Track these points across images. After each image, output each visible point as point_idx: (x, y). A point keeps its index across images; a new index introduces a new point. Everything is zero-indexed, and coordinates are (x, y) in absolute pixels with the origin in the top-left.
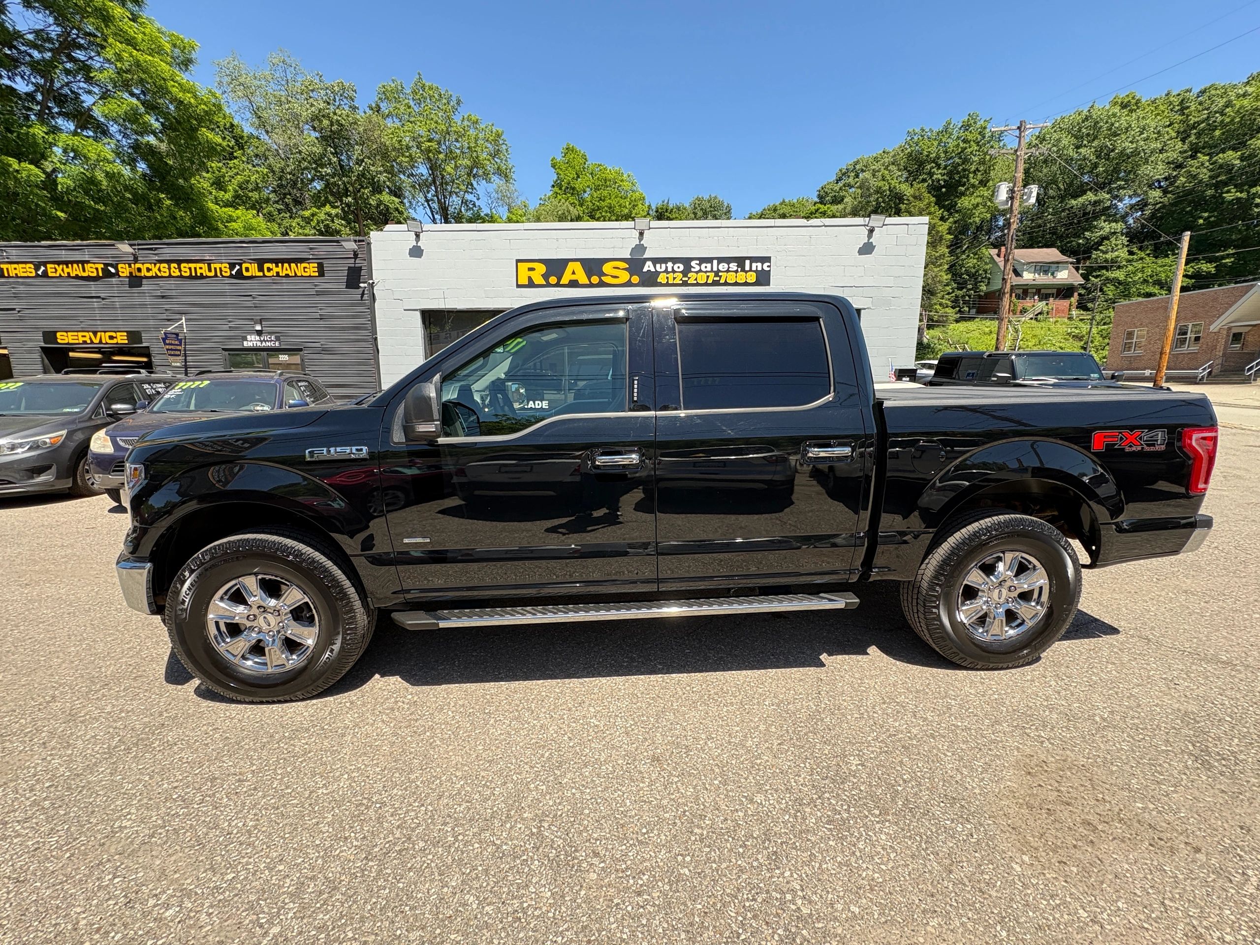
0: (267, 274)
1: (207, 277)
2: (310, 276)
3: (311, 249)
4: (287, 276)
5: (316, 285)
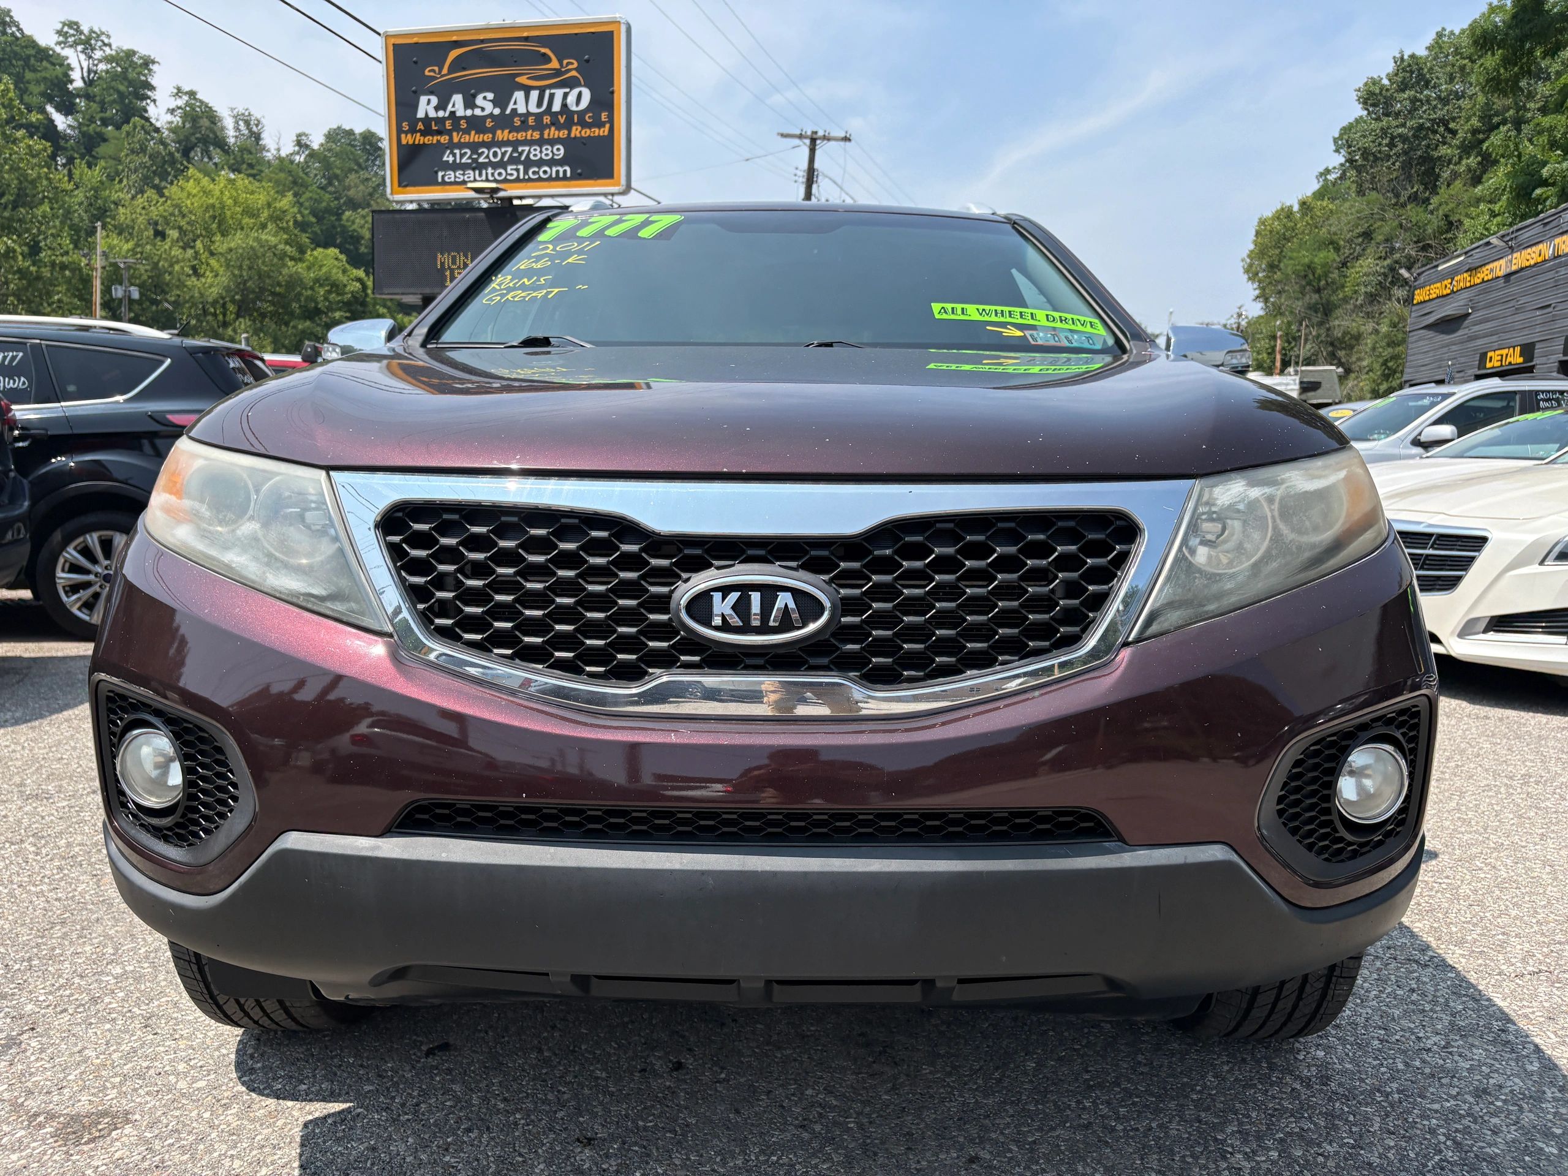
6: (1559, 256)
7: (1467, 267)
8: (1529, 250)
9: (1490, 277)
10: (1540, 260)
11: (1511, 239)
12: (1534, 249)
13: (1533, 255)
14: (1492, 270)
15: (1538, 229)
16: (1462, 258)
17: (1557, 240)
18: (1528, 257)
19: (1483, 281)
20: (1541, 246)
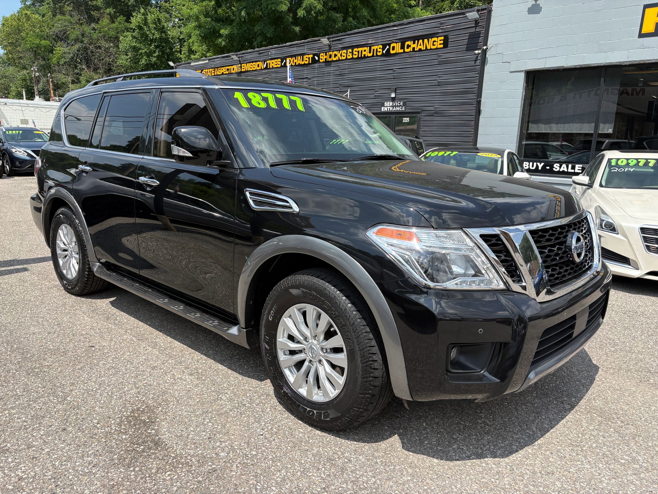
0: (406, 50)
1: (368, 57)
2: (437, 48)
3: (441, 24)
4: (420, 50)
5: (440, 56)
6: (270, 68)
7: (213, 67)
8: (251, 64)
9: (227, 72)
10: (258, 68)
11: (240, 57)
12: (254, 63)
13: (254, 66)
14: (228, 70)
15: (255, 55)
16: (207, 61)
17: (268, 62)
18: (251, 67)
19: (223, 74)
20: (258, 63)
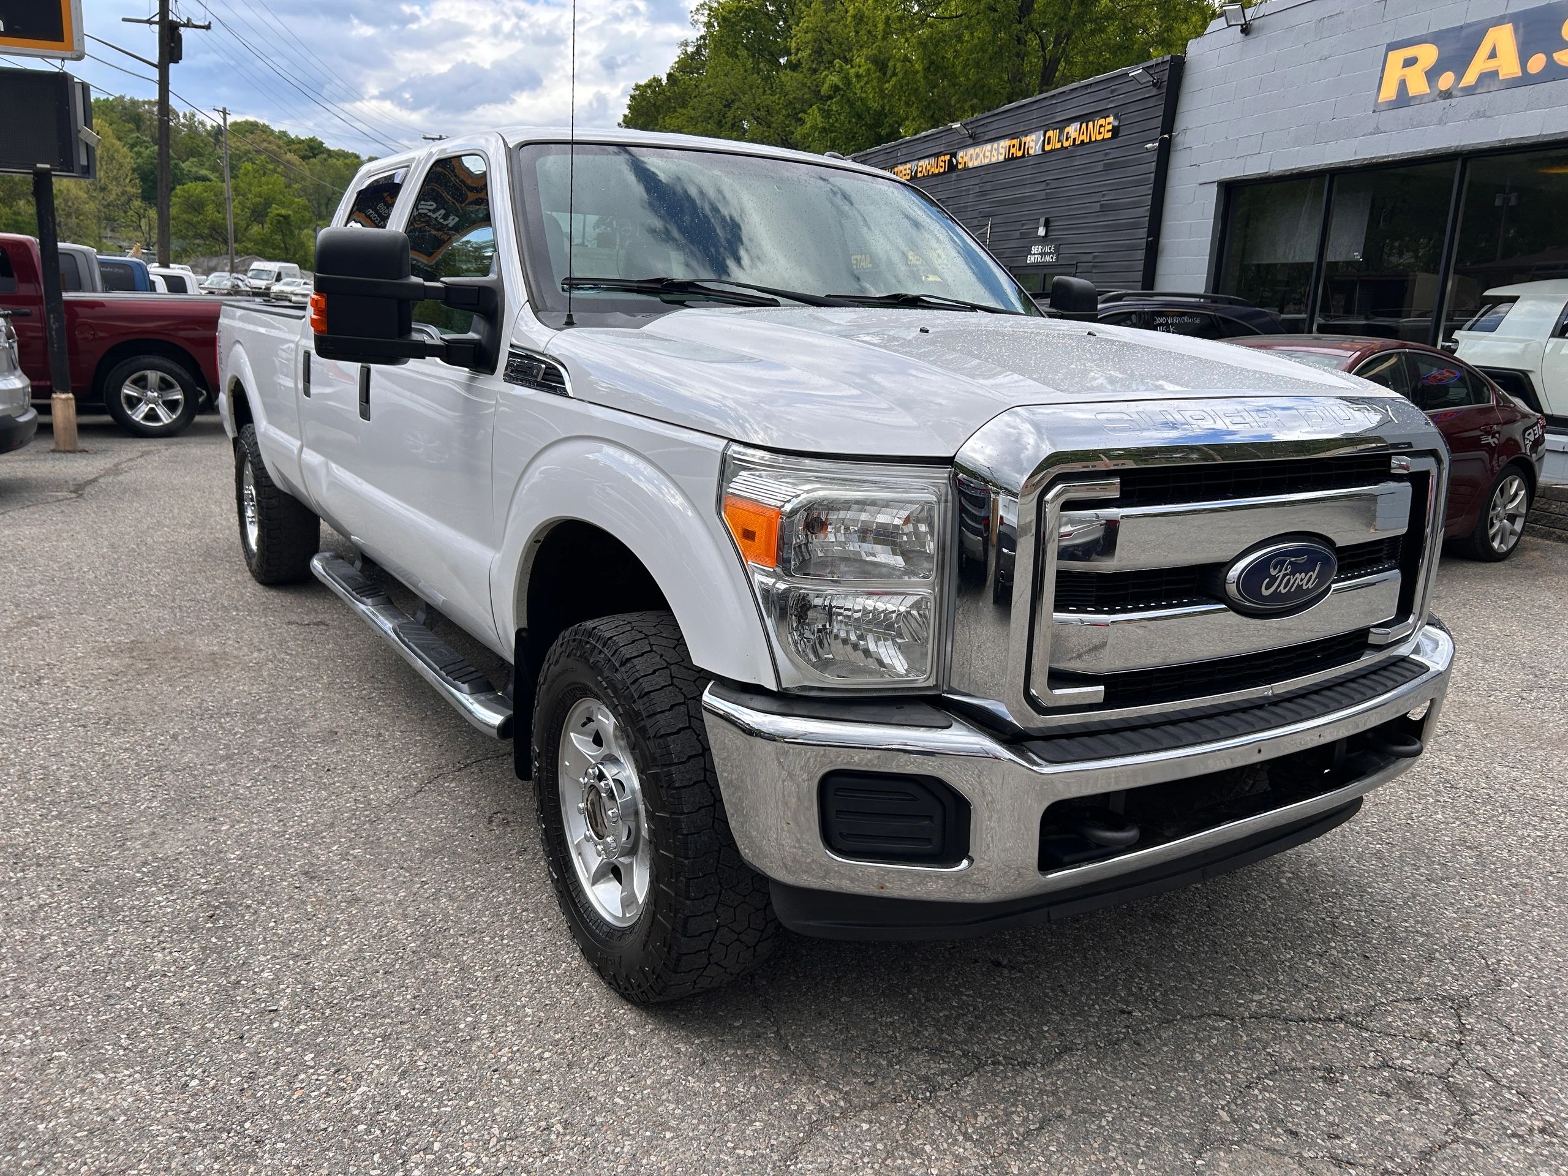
0: (1066, 144)
1: (1017, 158)
2: (1103, 139)
3: (1113, 91)
4: (1082, 141)
5: (1106, 154)
15: (881, 157)
17: (896, 169)
